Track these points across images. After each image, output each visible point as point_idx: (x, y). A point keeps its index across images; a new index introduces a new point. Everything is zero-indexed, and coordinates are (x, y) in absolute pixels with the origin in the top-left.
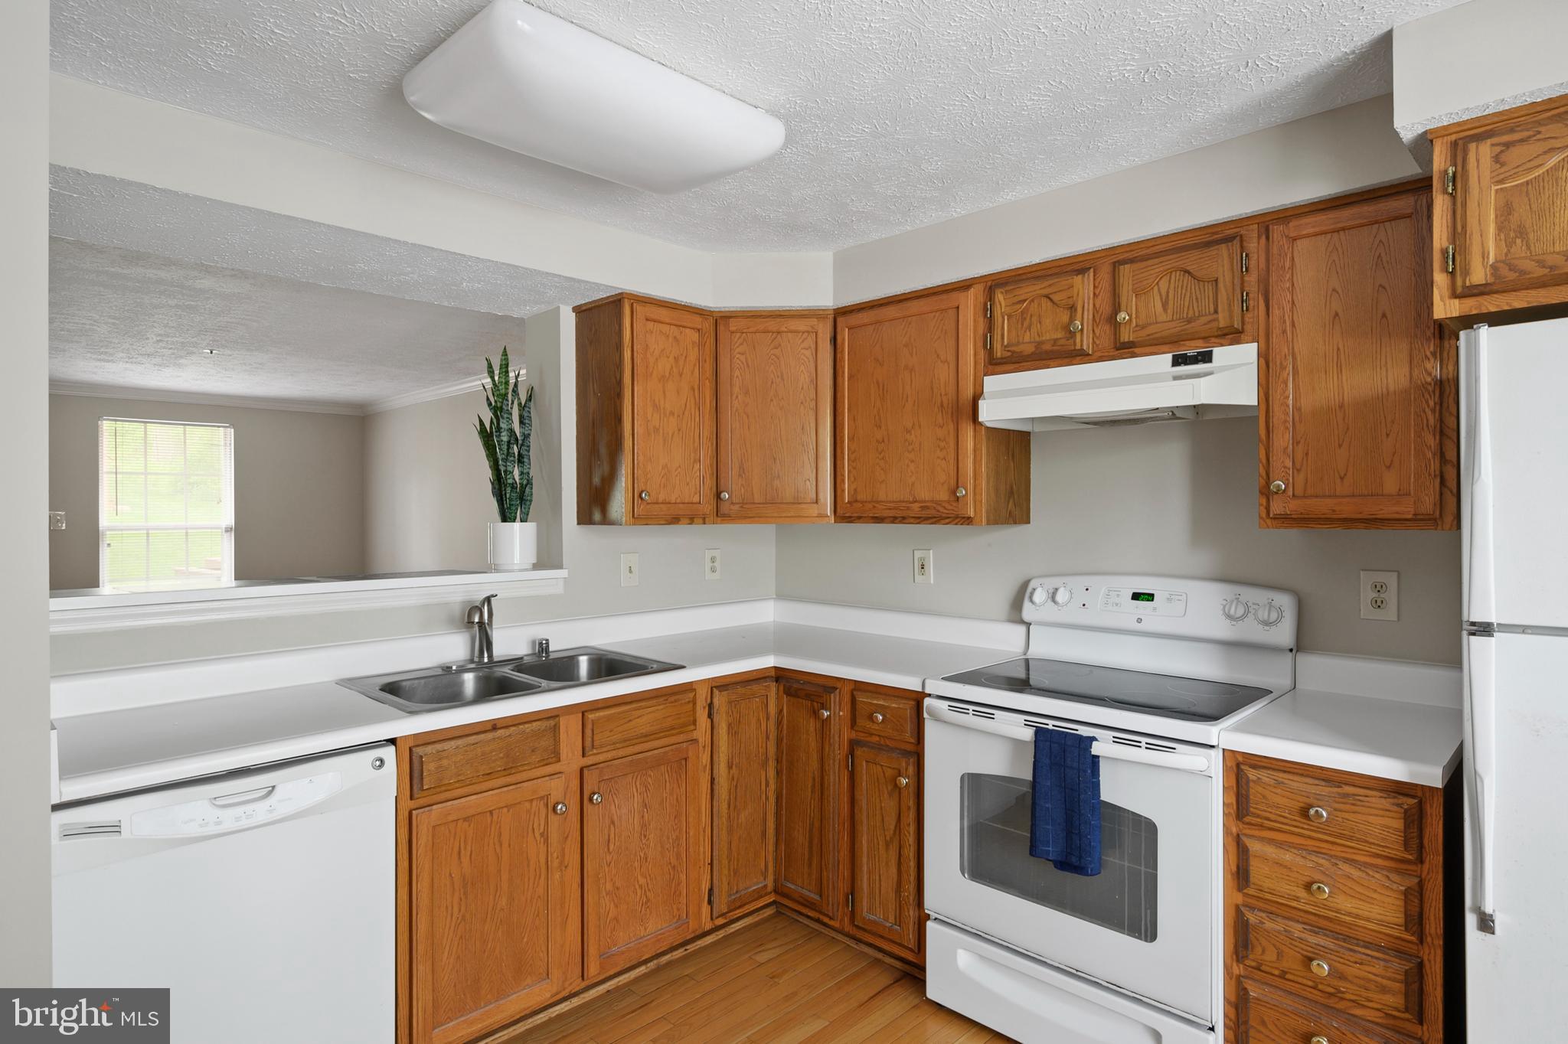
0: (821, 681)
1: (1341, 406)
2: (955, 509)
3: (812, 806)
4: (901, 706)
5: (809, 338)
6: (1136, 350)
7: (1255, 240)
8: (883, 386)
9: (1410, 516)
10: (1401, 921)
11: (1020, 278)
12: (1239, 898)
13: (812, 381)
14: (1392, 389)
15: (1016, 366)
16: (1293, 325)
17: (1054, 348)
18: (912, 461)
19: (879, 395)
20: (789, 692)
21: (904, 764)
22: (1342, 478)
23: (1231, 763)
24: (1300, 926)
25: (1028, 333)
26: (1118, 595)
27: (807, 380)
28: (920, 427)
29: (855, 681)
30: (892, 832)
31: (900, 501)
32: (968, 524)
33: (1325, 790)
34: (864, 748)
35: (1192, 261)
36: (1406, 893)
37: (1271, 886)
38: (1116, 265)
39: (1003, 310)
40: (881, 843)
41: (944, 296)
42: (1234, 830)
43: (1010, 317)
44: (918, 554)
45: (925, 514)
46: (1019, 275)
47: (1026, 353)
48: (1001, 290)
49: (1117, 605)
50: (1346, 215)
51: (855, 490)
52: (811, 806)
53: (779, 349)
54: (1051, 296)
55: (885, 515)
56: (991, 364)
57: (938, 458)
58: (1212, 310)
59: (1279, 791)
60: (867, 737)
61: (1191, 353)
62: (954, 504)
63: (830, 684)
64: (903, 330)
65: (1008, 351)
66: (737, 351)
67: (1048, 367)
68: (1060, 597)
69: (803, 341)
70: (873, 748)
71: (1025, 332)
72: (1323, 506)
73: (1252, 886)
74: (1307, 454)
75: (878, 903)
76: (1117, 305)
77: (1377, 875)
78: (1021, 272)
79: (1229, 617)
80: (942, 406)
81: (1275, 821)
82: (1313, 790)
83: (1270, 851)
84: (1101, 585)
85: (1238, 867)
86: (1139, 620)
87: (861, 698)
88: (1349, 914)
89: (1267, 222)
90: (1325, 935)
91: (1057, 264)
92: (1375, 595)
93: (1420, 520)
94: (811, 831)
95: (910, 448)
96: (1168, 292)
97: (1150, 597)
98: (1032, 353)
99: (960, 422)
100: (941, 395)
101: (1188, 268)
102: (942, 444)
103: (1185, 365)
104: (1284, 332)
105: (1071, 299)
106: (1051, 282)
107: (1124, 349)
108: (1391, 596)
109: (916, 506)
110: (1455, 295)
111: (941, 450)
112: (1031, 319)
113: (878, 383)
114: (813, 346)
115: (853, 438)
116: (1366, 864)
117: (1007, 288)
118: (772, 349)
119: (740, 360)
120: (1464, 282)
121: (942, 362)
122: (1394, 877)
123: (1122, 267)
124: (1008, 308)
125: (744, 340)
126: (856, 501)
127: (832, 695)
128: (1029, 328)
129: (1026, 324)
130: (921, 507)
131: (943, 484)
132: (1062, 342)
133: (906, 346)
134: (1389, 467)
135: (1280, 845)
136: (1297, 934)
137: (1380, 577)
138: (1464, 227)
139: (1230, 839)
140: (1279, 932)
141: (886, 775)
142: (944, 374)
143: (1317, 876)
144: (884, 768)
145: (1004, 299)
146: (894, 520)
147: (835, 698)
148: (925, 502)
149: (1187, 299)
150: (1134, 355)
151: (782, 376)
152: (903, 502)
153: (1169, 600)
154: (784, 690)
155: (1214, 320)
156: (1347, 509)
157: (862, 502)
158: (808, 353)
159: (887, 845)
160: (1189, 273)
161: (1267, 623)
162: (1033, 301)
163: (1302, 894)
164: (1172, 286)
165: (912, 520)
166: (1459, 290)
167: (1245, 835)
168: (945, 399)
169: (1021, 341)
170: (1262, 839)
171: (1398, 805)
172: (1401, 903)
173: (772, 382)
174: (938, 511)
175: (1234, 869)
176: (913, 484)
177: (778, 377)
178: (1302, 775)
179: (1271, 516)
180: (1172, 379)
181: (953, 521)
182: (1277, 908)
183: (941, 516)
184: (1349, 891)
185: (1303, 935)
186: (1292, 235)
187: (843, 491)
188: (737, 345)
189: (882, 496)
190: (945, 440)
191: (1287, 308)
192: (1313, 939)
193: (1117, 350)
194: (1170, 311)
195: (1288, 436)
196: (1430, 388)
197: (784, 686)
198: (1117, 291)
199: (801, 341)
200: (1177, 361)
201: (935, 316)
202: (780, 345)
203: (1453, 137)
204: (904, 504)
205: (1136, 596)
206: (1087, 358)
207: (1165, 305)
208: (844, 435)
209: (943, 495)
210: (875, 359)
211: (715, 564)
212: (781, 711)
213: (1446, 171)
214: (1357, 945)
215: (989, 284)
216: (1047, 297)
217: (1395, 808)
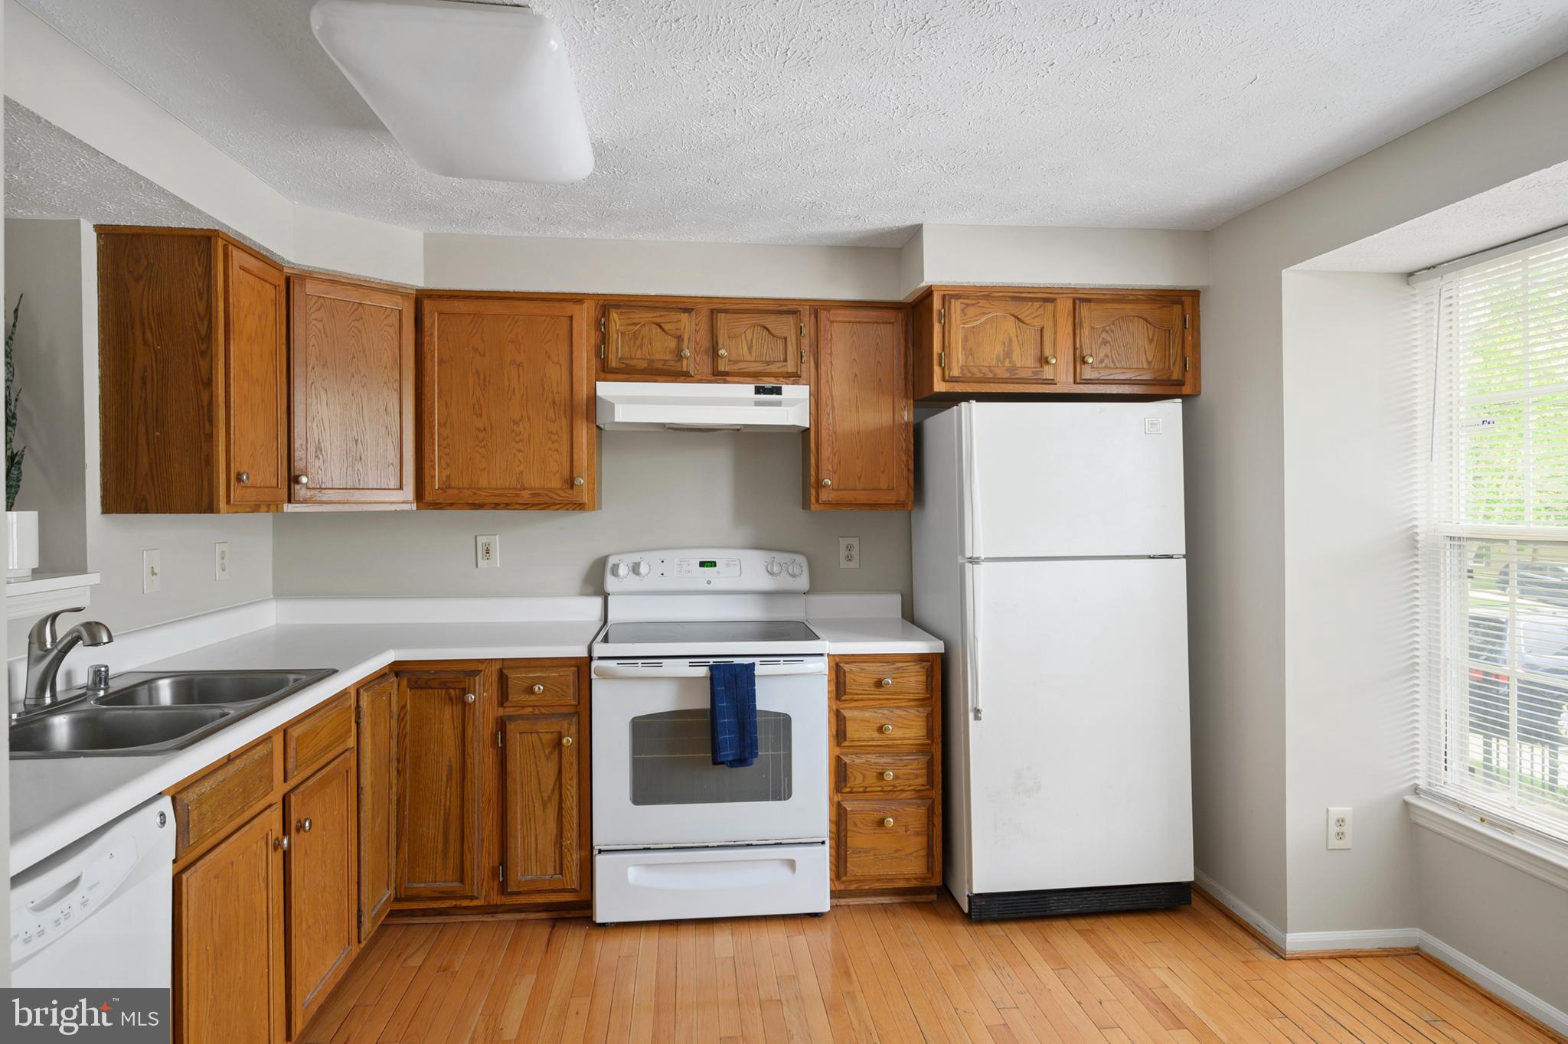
0: (460, 667)
1: (858, 433)
2: (571, 497)
3: (448, 794)
4: (561, 674)
5: (393, 315)
6: (728, 378)
7: (808, 316)
8: (485, 377)
9: (894, 502)
10: (925, 734)
11: (631, 304)
12: (837, 751)
13: (395, 361)
14: (884, 424)
15: (628, 376)
16: (832, 377)
17: (665, 367)
18: (520, 451)
19: (479, 385)
20: (414, 686)
21: (566, 726)
22: (859, 478)
23: (833, 664)
24: (874, 756)
25: (639, 351)
26: (689, 565)
27: (390, 359)
28: (529, 419)
29: (503, 659)
30: (550, 791)
31: (506, 489)
32: (580, 510)
33: (887, 668)
34: (519, 722)
35: (770, 321)
36: (927, 717)
37: (858, 736)
38: (713, 313)
39: (618, 328)
40: (537, 805)
41: (557, 304)
42: (834, 708)
43: (623, 334)
44: (481, 540)
45: (536, 500)
46: (630, 301)
47: (639, 368)
48: (616, 311)
49: (689, 572)
50: (863, 314)
51: (448, 477)
52: (446, 795)
53: (361, 321)
54: (662, 325)
55: (487, 501)
56: (603, 371)
57: (550, 449)
58: (782, 359)
59: (862, 675)
60: (517, 711)
61: (768, 386)
62: (570, 492)
63: (472, 667)
64: (509, 326)
65: (623, 363)
66: (314, 316)
67: (656, 382)
68: (643, 569)
69: (386, 317)
70: (528, 719)
71: (637, 349)
72: (849, 496)
73: (847, 739)
74: (840, 462)
75: (533, 861)
76: (714, 342)
77: (913, 711)
78: (632, 299)
79: (771, 574)
80: (554, 402)
81: (861, 694)
82: (881, 669)
83: (857, 714)
84: (674, 557)
85: (837, 731)
86: (709, 582)
87: (512, 675)
88: (900, 739)
89: (818, 308)
90: (887, 756)
91: (663, 299)
92: (847, 552)
93: (900, 505)
94: (446, 821)
95: (517, 438)
96: (752, 340)
97: (713, 564)
98: (645, 369)
99: (574, 417)
100: (553, 392)
101: (768, 326)
102: (554, 437)
103: (764, 394)
104: (828, 381)
105: (678, 331)
106: (662, 313)
107: (719, 376)
108: (855, 553)
109: (526, 494)
110: (944, 380)
111: (553, 443)
112: (642, 339)
113: (478, 373)
114: (397, 325)
115: (445, 424)
116: (907, 707)
117: (620, 310)
118: (353, 321)
119: (316, 327)
120: (949, 373)
121: (553, 363)
122: (921, 709)
123: (719, 314)
124: (622, 327)
125: (322, 305)
126: (449, 487)
127: (477, 678)
128: (641, 346)
129: (638, 343)
130: (531, 494)
131: (555, 473)
132: (672, 363)
133: (513, 342)
134: (883, 472)
135: (862, 708)
136: (873, 761)
137: (850, 541)
138: (949, 344)
139: (832, 714)
140: (863, 763)
141: (543, 741)
142: (556, 374)
143: (883, 721)
144: (541, 734)
145: (620, 319)
146: (496, 506)
147: (480, 680)
148: (535, 489)
149: (765, 347)
150: (726, 382)
151: (364, 352)
152: (509, 489)
153: (728, 565)
154: (408, 682)
155: (785, 366)
156: (862, 497)
157: (459, 489)
158: (391, 331)
159: (544, 805)
160: (767, 329)
161: (793, 576)
162: (644, 325)
163: (876, 735)
164: (755, 337)
165: (518, 506)
166: (947, 378)
167: (843, 709)
168: (557, 398)
169: (633, 356)
170: (851, 708)
171: (923, 668)
172: (925, 723)
173: (354, 357)
174: (552, 498)
175: (835, 733)
176: (521, 473)
177: (360, 352)
178: (873, 662)
179: (820, 502)
180: (753, 404)
181: (564, 506)
182: (862, 748)
183: (554, 503)
184: (901, 725)
185: (876, 761)
186: (832, 319)
187: (433, 477)
188: (313, 310)
189: (483, 482)
190: (557, 433)
191: (829, 366)
192: (882, 761)
193: (714, 376)
194: (753, 354)
195: (830, 450)
196: (903, 427)
197: (409, 680)
198: (715, 331)
199: (383, 317)
200: (759, 390)
201: (545, 321)
202: (361, 318)
203: (943, 293)
204: (511, 491)
205: (702, 564)
206: (689, 379)
207: (750, 349)
208: (434, 419)
209: (556, 483)
210: (473, 348)
211: (224, 561)
212: (404, 707)
213: (940, 311)
214: (904, 756)
215: (601, 302)
216: (659, 325)
217: (922, 670)
